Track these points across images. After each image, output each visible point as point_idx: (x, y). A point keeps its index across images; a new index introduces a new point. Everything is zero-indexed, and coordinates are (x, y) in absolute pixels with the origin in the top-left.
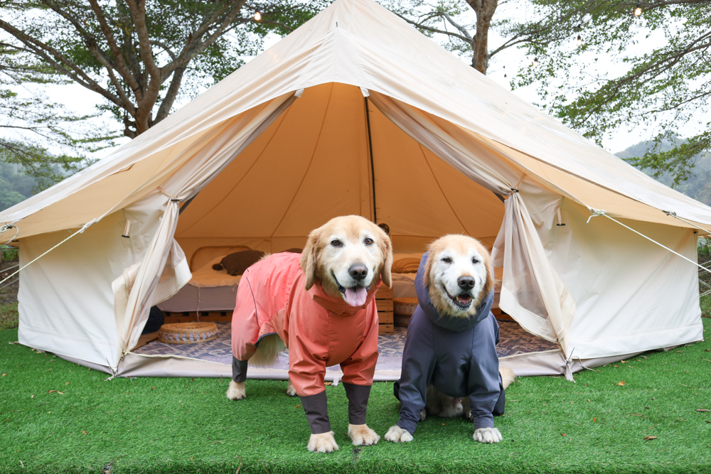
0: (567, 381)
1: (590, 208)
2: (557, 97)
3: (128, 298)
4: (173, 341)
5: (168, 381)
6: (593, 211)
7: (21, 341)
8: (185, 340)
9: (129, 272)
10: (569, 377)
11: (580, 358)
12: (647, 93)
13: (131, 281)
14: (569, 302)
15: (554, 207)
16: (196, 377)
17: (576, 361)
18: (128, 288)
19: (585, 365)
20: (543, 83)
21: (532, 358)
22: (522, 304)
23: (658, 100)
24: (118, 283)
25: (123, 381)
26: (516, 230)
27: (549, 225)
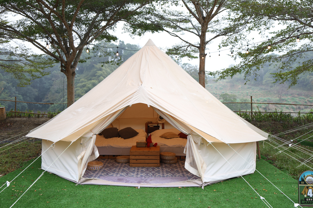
0: (202, 189)
3: (82, 162)
4: (90, 169)
5: (93, 186)
6: (209, 142)
7: (42, 168)
8: (93, 169)
9: (82, 154)
10: (203, 188)
11: (207, 182)
13: (83, 157)
14: (204, 166)
15: (201, 139)
16: (101, 185)
17: (206, 183)
18: (82, 159)
19: (208, 184)
20: (233, 46)
21: (193, 181)
22: (191, 166)
24: (79, 158)
25: (81, 186)
26: (190, 145)
27: (199, 144)
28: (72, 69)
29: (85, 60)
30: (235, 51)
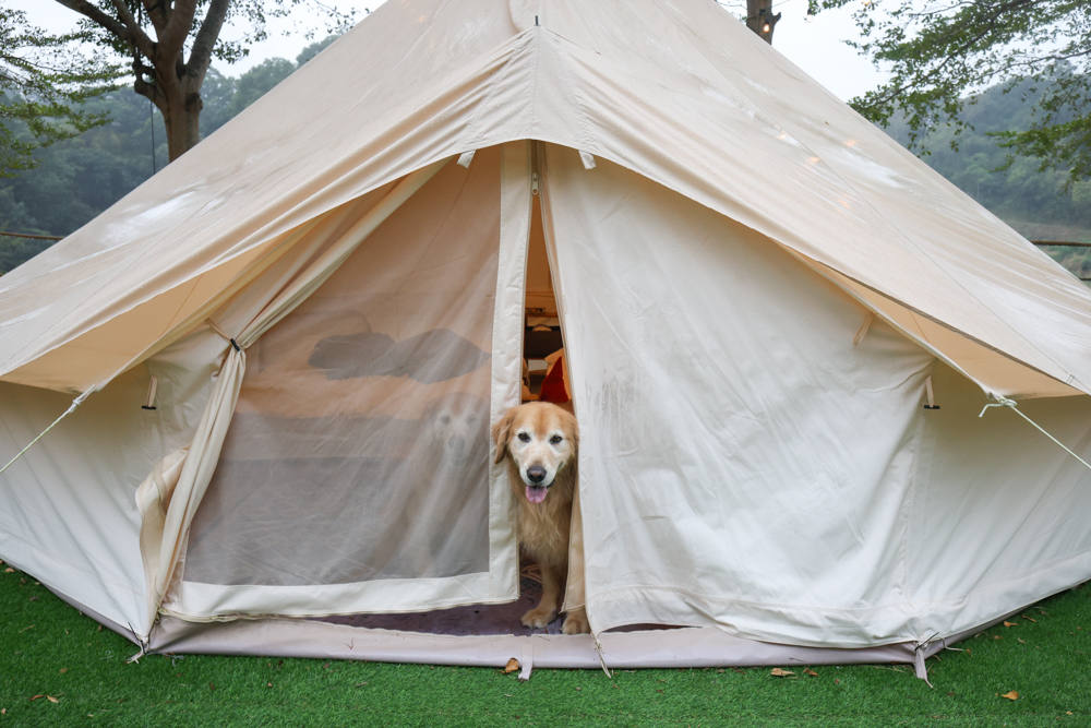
1: (987, 389)
2: (889, 31)
3: (164, 519)
6: (991, 395)
12: (1040, 20)
13: (168, 489)
16: (287, 658)
18: (164, 503)
23: (1058, 34)
24: (147, 493)
25: (161, 667)
28: (185, 78)
29: (245, 46)
30: (877, 26)
